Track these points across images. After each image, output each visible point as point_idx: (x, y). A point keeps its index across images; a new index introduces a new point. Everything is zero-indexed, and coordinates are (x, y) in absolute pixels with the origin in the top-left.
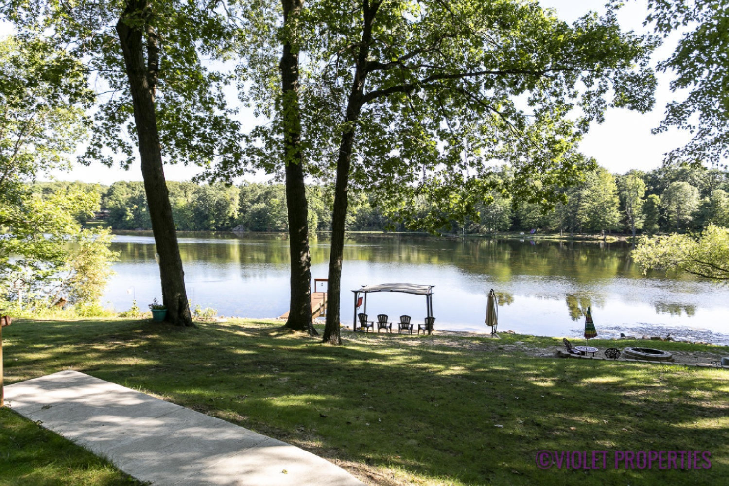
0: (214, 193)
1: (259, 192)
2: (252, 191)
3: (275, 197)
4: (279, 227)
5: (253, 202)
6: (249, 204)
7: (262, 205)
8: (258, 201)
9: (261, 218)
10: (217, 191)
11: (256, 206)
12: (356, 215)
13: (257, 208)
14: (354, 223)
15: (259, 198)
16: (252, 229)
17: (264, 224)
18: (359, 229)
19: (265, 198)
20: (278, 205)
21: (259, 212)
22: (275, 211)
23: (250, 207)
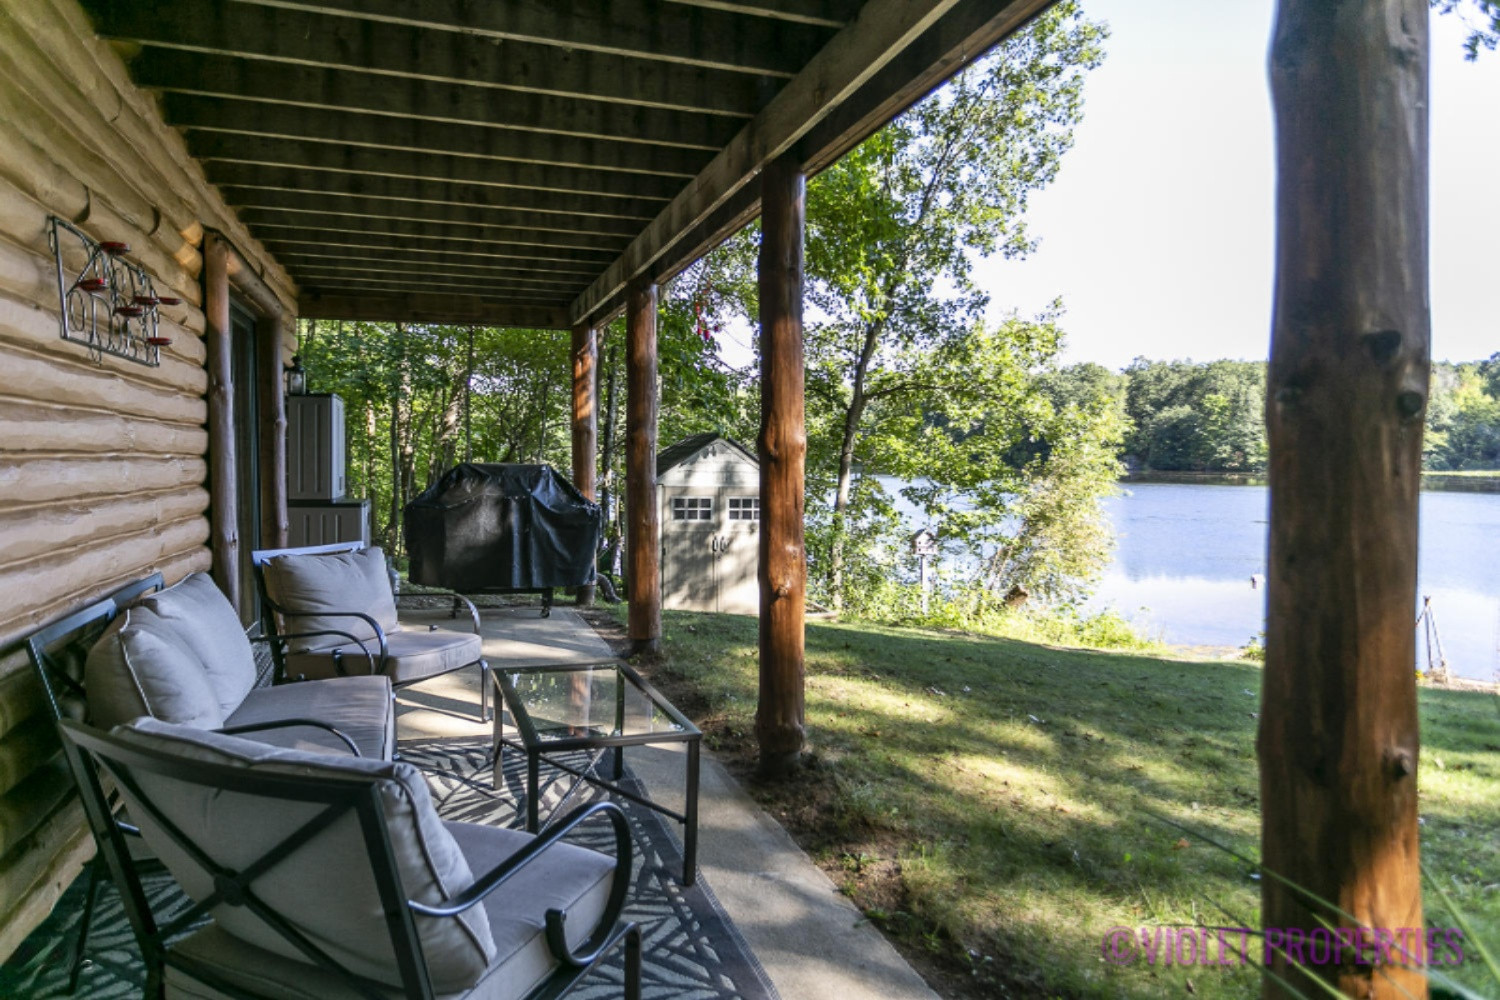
0: (1070, 387)
1: (1175, 381)
2: (1159, 379)
3: (1216, 391)
4: (1224, 460)
5: (1159, 405)
6: (1149, 408)
7: (1184, 411)
8: (1169, 402)
9: (1178, 440)
10: (1078, 383)
11: (1166, 413)
12: (1448, 429)
13: (1171, 419)
14: (1441, 450)
15: (1174, 393)
16: (1155, 465)
17: (1186, 454)
18: (1454, 464)
19: (1189, 395)
20: (1224, 409)
21: (1175, 427)
22: (1214, 422)
23: (1151, 416)
